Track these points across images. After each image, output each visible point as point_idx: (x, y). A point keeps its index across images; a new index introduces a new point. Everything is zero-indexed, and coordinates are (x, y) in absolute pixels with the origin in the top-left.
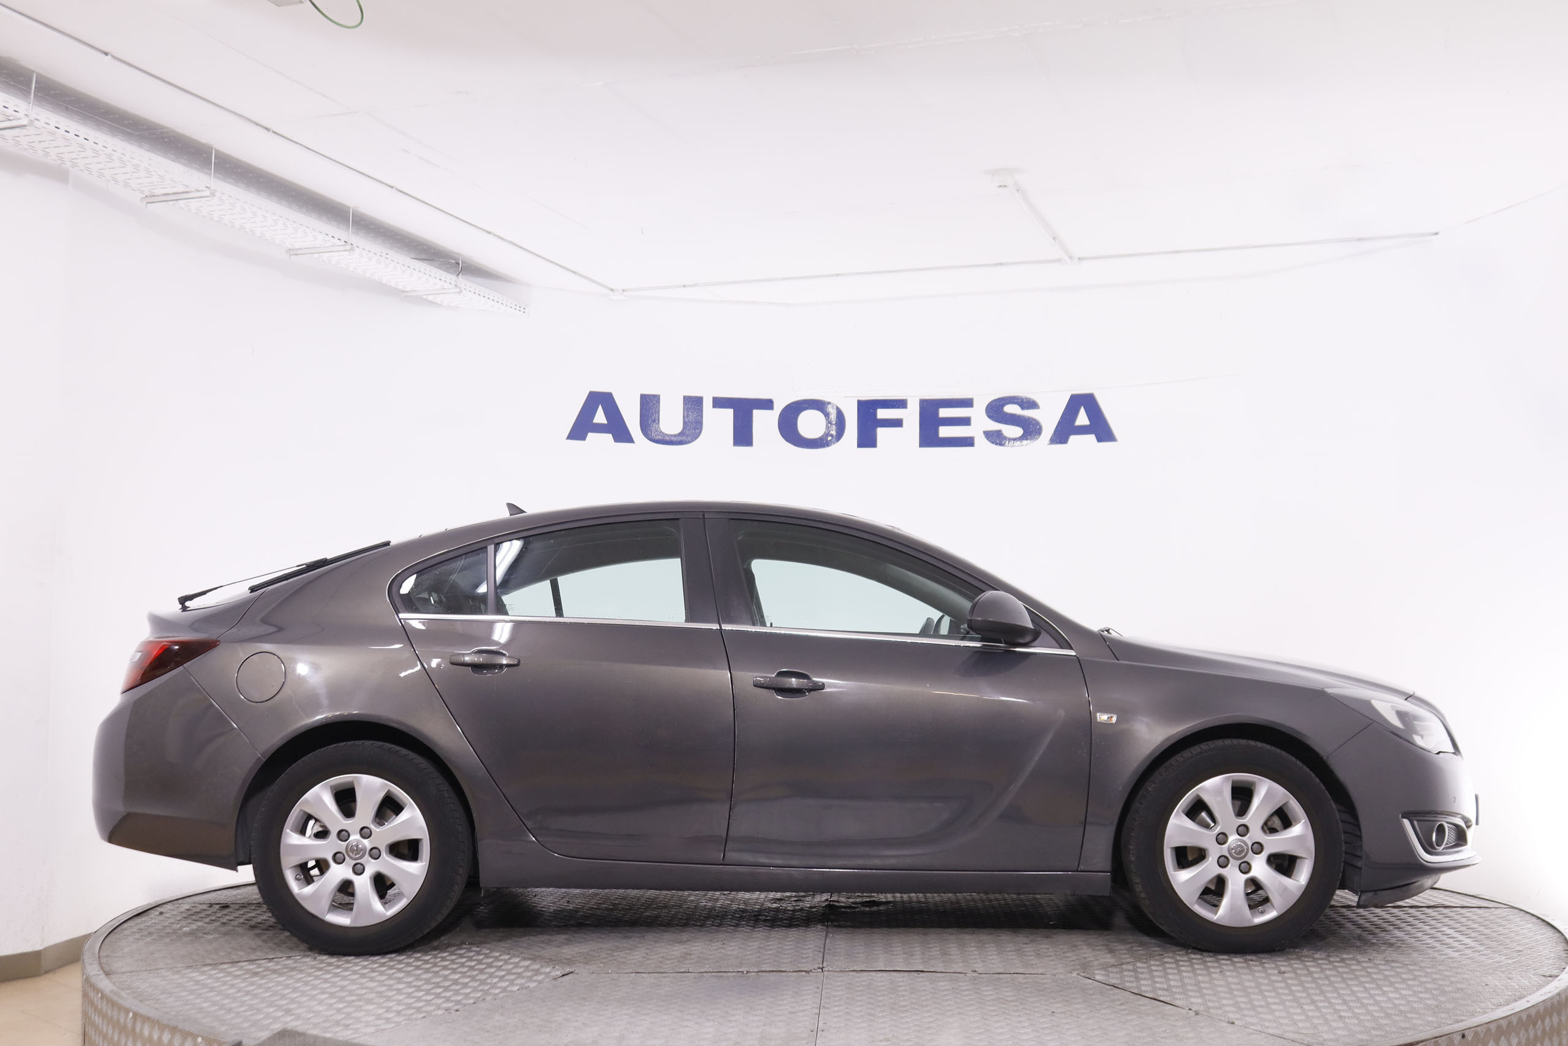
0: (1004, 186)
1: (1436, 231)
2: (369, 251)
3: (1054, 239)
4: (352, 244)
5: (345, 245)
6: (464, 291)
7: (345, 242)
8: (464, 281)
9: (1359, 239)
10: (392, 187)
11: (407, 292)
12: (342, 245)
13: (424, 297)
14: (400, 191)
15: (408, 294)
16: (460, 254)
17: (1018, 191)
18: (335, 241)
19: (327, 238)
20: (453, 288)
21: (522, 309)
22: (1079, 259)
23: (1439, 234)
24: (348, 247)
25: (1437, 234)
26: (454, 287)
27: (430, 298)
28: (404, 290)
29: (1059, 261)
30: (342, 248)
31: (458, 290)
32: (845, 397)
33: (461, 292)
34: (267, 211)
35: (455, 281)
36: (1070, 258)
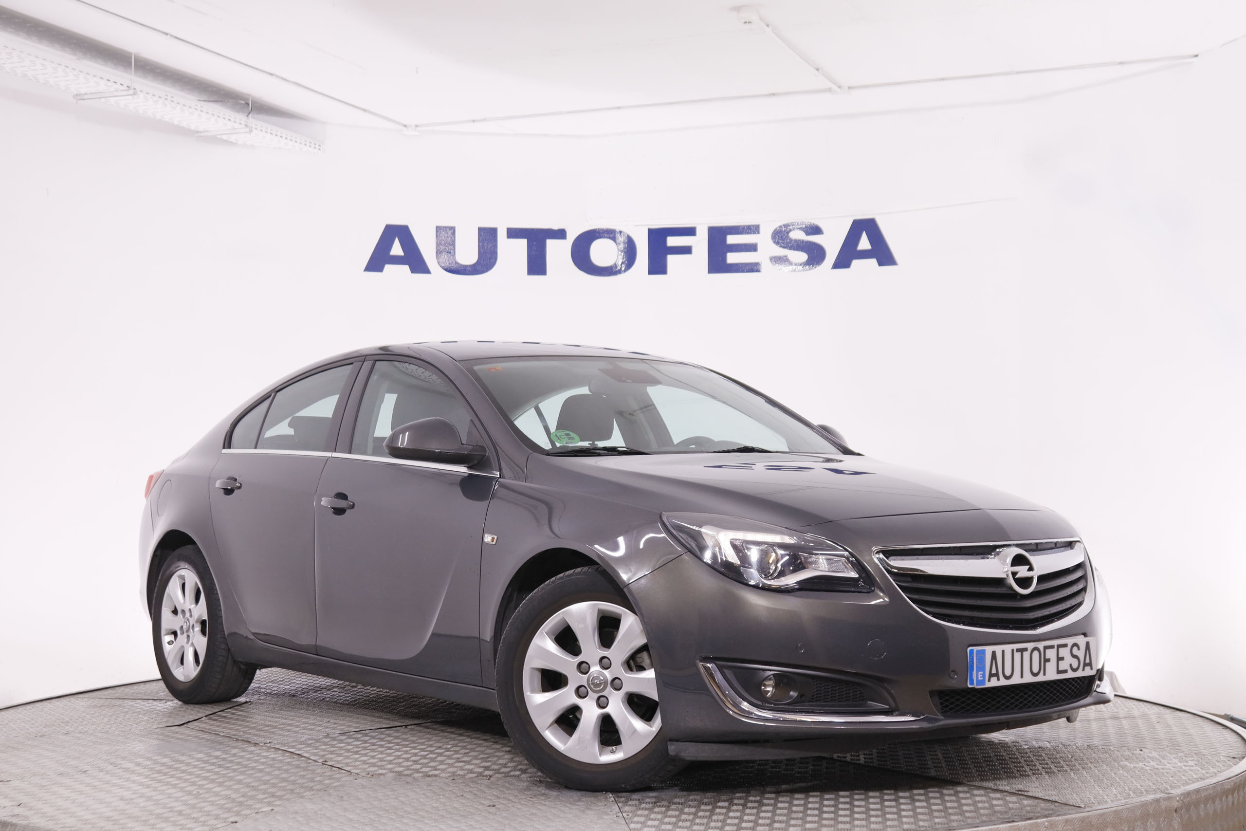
0: (749, 22)
1: (1196, 53)
2: (154, 95)
3: (818, 70)
4: (135, 89)
5: (128, 90)
6: (254, 131)
7: (128, 87)
8: (255, 121)
9: (1121, 63)
10: (167, 34)
11: (200, 132)
12: (125, 90)
13: (219, 136)
14: (176, 38)
15: (202, 134)
16: (249, 95)
17: (768, 26)
18: (118, 86)
19: (109, 84)
20: (243, 128)
21: (317, 146)
22: (849, 88)
23: (1199, 56)
24: (131, 92)
25: (1197, 56)
26: (245, 127)
27: (225, 137)
28: (197, 130)
29: (830, 90)
30: (125, 93)
31: (248, 130)
32: (636, 226)
33: (251, 131)
34: (44, 60)
35: (246, 121)
36: (840, 87)
